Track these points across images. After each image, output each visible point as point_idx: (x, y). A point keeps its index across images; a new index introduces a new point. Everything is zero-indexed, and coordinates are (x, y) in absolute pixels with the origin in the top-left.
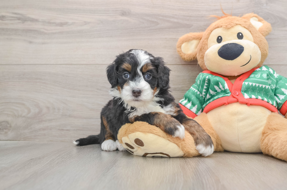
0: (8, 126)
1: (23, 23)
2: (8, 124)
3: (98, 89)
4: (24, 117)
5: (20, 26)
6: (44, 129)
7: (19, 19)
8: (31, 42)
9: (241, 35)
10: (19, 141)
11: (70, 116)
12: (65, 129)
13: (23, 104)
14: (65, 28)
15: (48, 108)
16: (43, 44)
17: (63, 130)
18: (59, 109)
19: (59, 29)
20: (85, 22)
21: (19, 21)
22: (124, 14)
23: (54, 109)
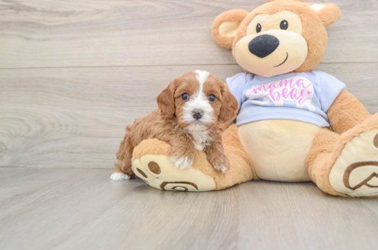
0: (4, 148)
1: (17, 13)
2: (3, 145)
3: (116, 99)
4: (23, 136)
5: (13, 17)
6: (48, 152)
7: (11, 8)
8: (28, 39)
9: (285, 23)
10: (18, 167)
11: (81, 135)
12: (75, 151)
13: (21, 120)
14: (72, 19)
15: (53, 124)
16: (44, 40)
17: (72, 152)
18: (67, 126)
19: (64, 20)
20: (97, 10)
21: (12, 11)
23: (61, 125)
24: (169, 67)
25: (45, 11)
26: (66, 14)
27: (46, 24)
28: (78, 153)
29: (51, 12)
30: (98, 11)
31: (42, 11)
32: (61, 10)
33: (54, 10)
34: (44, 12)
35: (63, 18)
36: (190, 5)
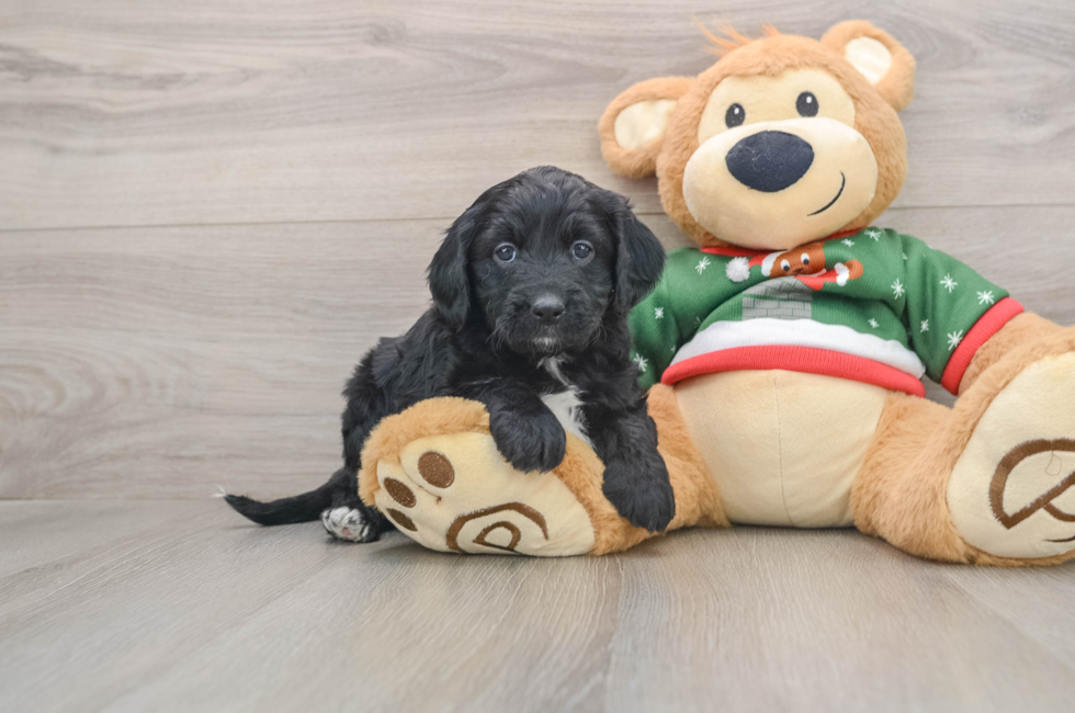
1: (26, 80)
3: (296, 311)
4: (43, 415)
5: (18, 92)
6: (114, 458)
7: (11, 66)
8: (56, 150)
9: (809, 100)
10: (30, 499)
11: (203, 409)
12: (185, 453)
13: (39, 372)
14: (175, 96)
15: (125, 382)
16: (100, 152)
17: (179, 458)
18: (163, 386)
19: (154, 98)
20: (244, 71)
21: (13, 75)
22: (380, 36)
23: (147, 384)
25: (103, 74)
26: (161, 82)
27: (107, 109)
28: (196, 458)
29: (118, 78)
30: (247, 75)
31: (96, 75)
32: (147, 71)
33: (128, 72)
34: (100, 77)
35: (151, 94)
36: (493, 57)
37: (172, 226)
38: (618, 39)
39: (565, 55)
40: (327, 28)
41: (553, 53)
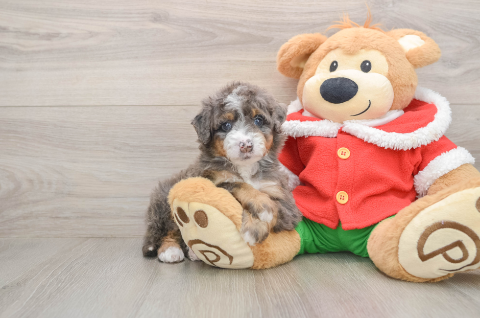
3: (115, 148)
6: (25, 218)
11: (69, 194)
12: (61, 215)
14: (56, 44)
15: (31, 181)
16: (18, 70)
17: (57, 217)
18: (50, 183)
19: (45, 44)
20: (90, 32)
22: (157, 18)
23: (42, 182)
24: (185, 107)
25: (20, 32)
26: (49, 37)
27: (22, 49)
28: (66, 218)
29: (28, 34)
30: (92, 34)
31: (16, 32)
32: (42, 31)
33: (32, 31)
34: (18, 33)
35: (44, 42)
36: (211, 30)
37: (54, 106)
38: (269, 23)
39: (245, 30)
40: (131, 13)
41: (239, 29)
